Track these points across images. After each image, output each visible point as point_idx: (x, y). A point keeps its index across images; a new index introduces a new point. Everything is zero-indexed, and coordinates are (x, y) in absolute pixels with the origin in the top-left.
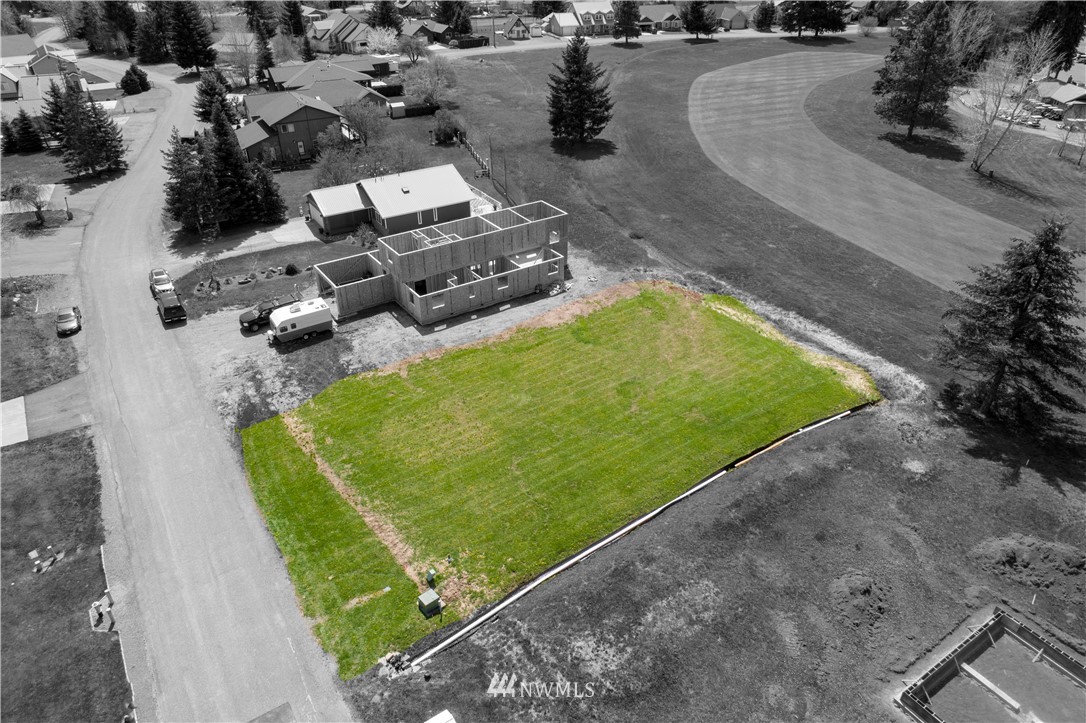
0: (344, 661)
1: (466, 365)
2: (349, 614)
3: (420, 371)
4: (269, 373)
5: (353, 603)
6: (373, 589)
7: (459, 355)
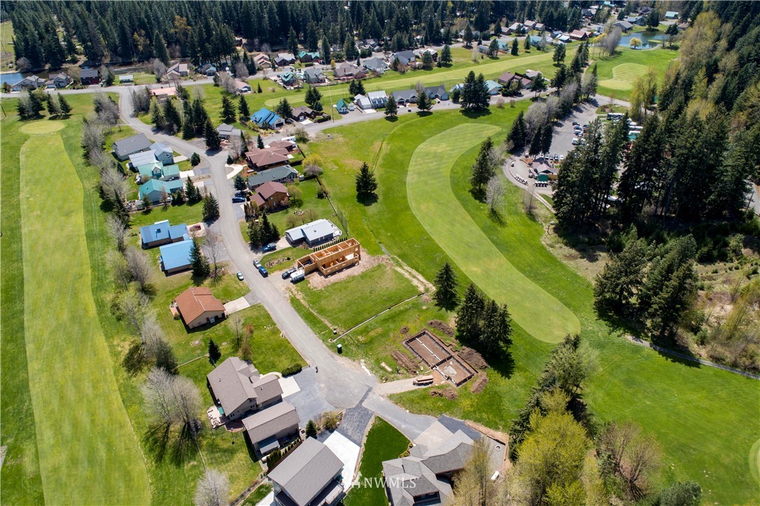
1: (336, 286)
3: (327, 287)
4: (293, 290)
5: (323, 333)
6: (325, 331)
7: (335, 284)
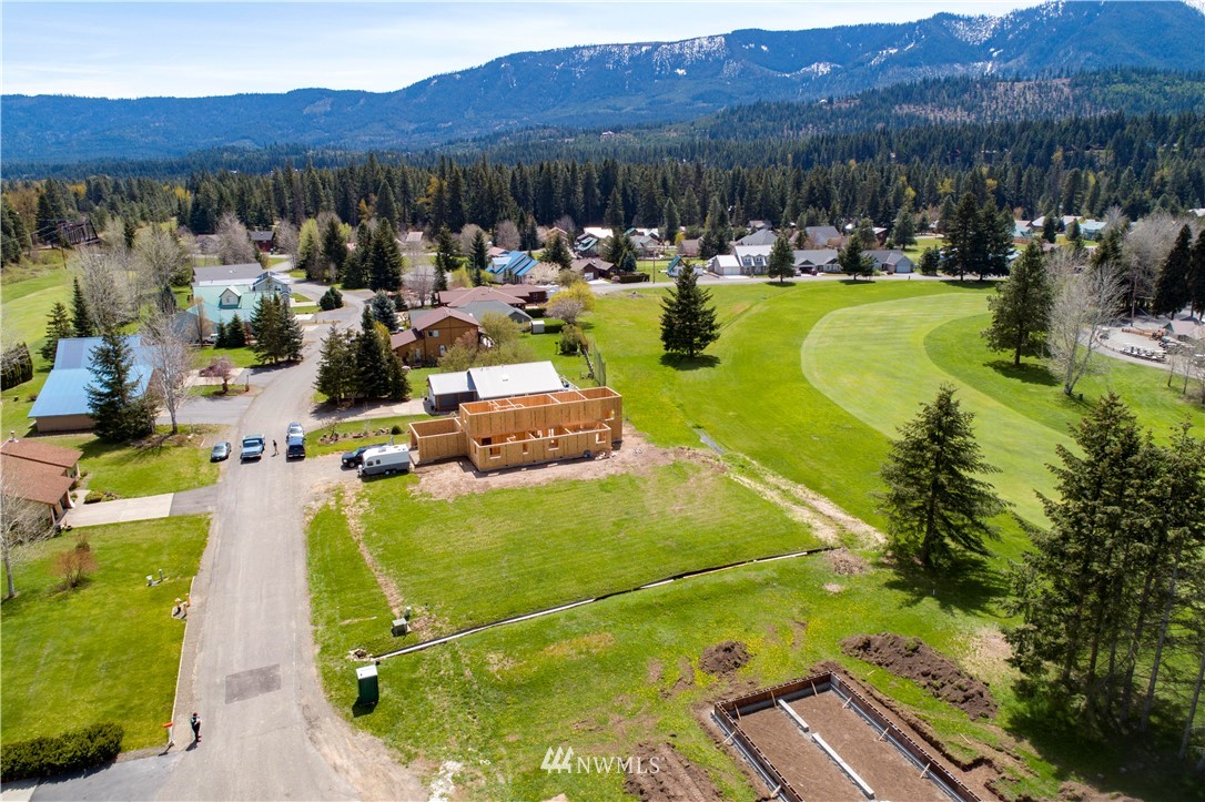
0: (325, 649)
1: (501, 499)
2: (341, 627)
4: (349, 493)
5: (347, 622)
6: (364, 616)
